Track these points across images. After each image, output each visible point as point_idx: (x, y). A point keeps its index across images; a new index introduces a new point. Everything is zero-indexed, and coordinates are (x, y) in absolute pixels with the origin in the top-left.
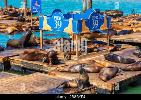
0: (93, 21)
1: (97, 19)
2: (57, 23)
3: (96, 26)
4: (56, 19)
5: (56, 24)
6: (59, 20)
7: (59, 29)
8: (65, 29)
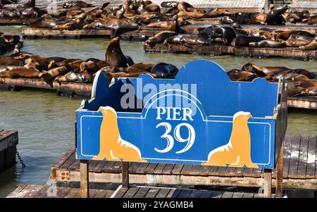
4: (164, 116)
5: (165, 136)
6: (181, 122)
7: (183, 156)
8: (211, 153)
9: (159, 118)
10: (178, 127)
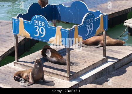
0: (88, 25)
1: (92, 22)
2: (39, 30)
3: (90, 31)
4: (36, 24)
5: (37, 31)
7: (42, 38)
9: (35, 24)
10: (41, 28)
